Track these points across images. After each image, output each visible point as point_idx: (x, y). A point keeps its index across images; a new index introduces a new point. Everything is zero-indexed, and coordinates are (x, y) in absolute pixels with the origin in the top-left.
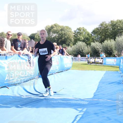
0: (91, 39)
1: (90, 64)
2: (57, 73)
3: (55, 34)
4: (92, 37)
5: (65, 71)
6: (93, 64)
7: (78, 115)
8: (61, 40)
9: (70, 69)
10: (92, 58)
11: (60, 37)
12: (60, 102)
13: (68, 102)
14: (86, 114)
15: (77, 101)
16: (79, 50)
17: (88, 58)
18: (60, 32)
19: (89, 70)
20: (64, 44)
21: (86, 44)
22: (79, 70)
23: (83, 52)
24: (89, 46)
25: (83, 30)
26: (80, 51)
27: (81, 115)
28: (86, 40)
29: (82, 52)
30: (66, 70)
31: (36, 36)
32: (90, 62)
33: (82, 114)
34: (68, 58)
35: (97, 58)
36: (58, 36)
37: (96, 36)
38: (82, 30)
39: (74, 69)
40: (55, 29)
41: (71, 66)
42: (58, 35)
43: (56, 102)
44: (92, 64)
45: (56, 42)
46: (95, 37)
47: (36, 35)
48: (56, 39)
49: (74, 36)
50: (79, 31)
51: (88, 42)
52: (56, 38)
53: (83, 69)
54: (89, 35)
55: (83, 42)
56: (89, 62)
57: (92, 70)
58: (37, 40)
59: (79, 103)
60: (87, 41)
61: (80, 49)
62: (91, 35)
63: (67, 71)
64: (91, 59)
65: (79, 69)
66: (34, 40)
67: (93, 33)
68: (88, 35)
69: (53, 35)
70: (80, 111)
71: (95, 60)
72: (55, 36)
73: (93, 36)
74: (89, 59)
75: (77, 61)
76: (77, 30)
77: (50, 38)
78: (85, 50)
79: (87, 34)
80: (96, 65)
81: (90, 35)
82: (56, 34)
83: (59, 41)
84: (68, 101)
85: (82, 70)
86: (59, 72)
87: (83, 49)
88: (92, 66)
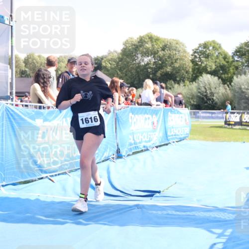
0: (233, 69)
1: (230, 126)
2: (157, 147)
3: (148, 56)
4: (235, 63)
5: (174, 142)
6: (237, 127)
7: (215, 244)
8: (162, 70)
9: (186, 139)
10: (234, 113)
11: (160, 64)
12: (170, 213)
13: (188, 213)
14: (234, 242)
15: (208, 213)
16: (205, 94)
17: (227, 113)
18: (161, 53)
19: (229, 141)
20: (170, 79)
21: (220, 80)
22: (208, 141)
23: (213, 99)
24: (228, 86)
25: (213, 47)
26: (206, 96)
27: (222, 244)
28: (221, 72)
29: (210, 99)
30: (177, 142)
31: (105, 62)
32: (230, 121)
33: (224, 241)
34: (181, 113)
35: (248, 113)
36: (154, 62)
37: (244, 61)
38: (211, 48)
39: (195, 139)
40: (147, 45)
41: (188, 133)
42: (155, 59)
43: (162, 214)
44: (234, 127)
45: (151, 76)
46: (242, 63)
47: (105, 59)
48: (149, 70)
49: (193, 61)
50: (204, 50)
51: (226, 76)
52: (150, 68)
53: (215, 138)
54: (227, 60)
55: (213, 76)
56: (228, 123)
57: (237, 141)
58: (108, 70)
59: (215, 218)
60: (222, 74)
61: (206, 90)
62: (231, 60)
63: (179, 142)
64: (232, 115)
65: (205, 139)
66: (100, 70)
67: (237, 55)
68: (225, 58)
69: (143, 60)
70: (220, 236)
71: (241, 117)
72: (148, 64)
73: (237, 61)
74: (228, 115)
75: (200, 120)
76: (199, 47)
77: (137, 65)
78: (218, 93)
79: (223, 56)
80: (246, 129)
81: (231, 58)
82: (150, 58)
83: (159, 74)
84: (189, 211)
85: (212, 141)
86: (160, 146)
87: (213, 90)
88: (235, 131)
